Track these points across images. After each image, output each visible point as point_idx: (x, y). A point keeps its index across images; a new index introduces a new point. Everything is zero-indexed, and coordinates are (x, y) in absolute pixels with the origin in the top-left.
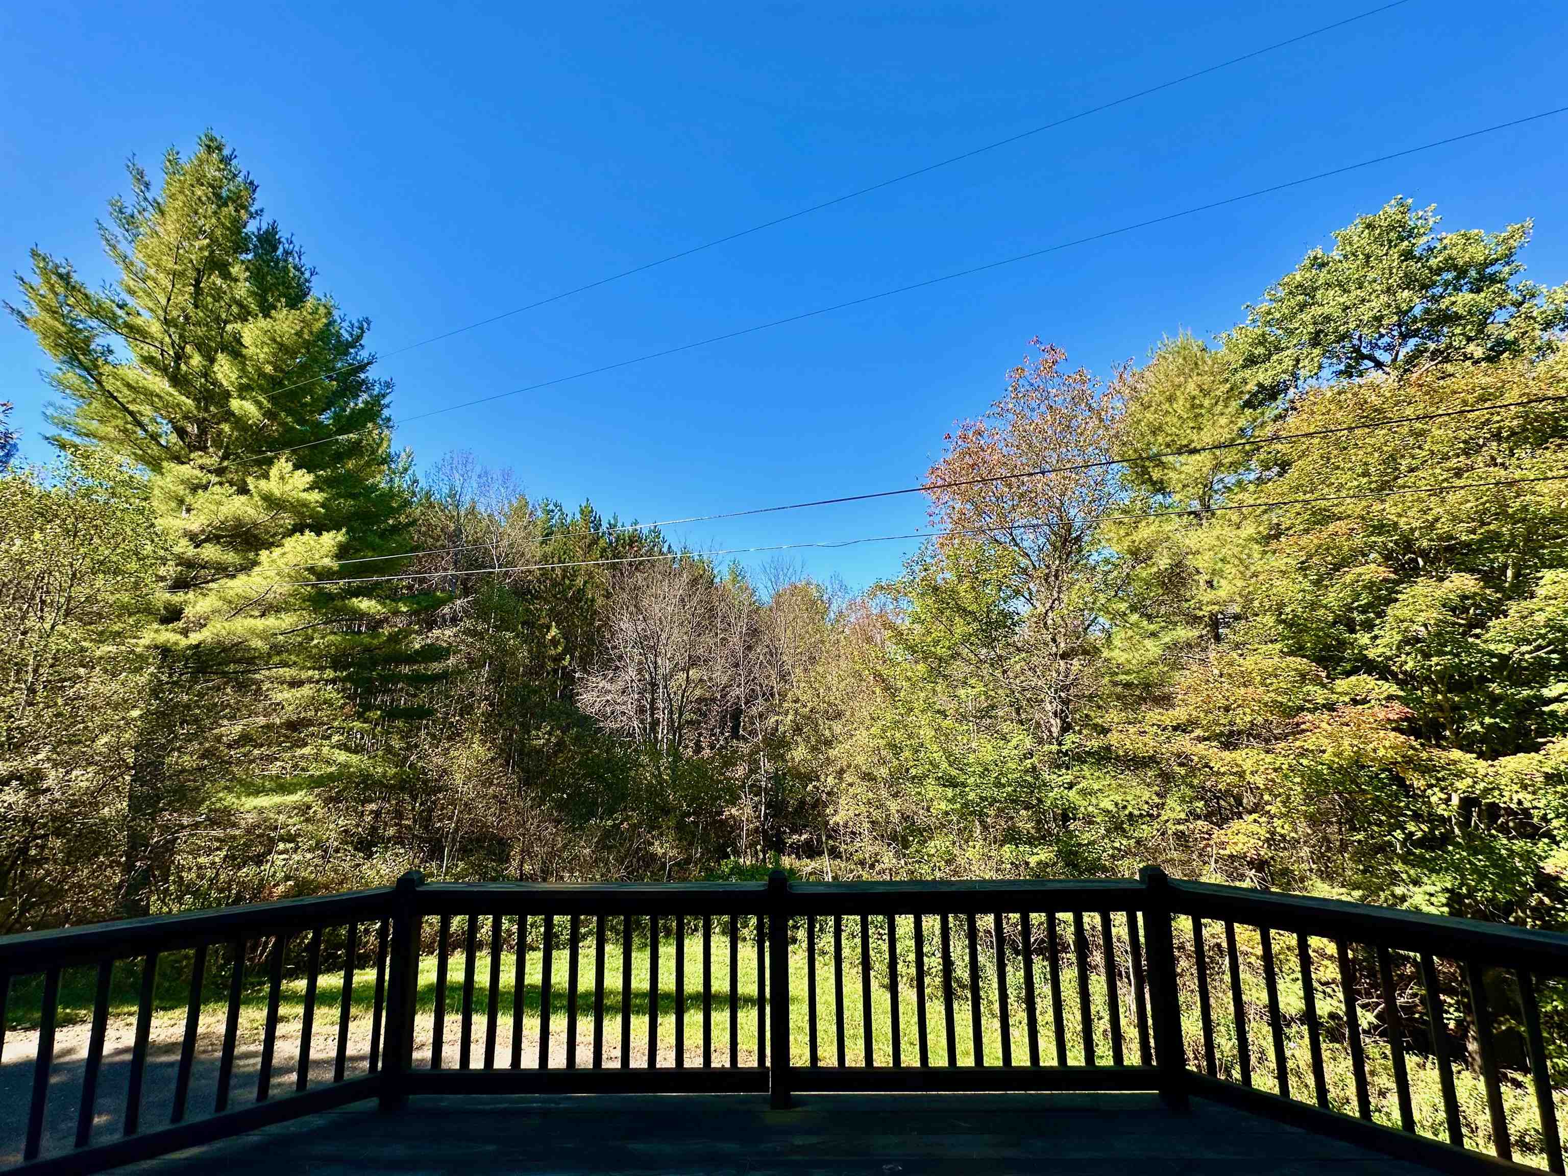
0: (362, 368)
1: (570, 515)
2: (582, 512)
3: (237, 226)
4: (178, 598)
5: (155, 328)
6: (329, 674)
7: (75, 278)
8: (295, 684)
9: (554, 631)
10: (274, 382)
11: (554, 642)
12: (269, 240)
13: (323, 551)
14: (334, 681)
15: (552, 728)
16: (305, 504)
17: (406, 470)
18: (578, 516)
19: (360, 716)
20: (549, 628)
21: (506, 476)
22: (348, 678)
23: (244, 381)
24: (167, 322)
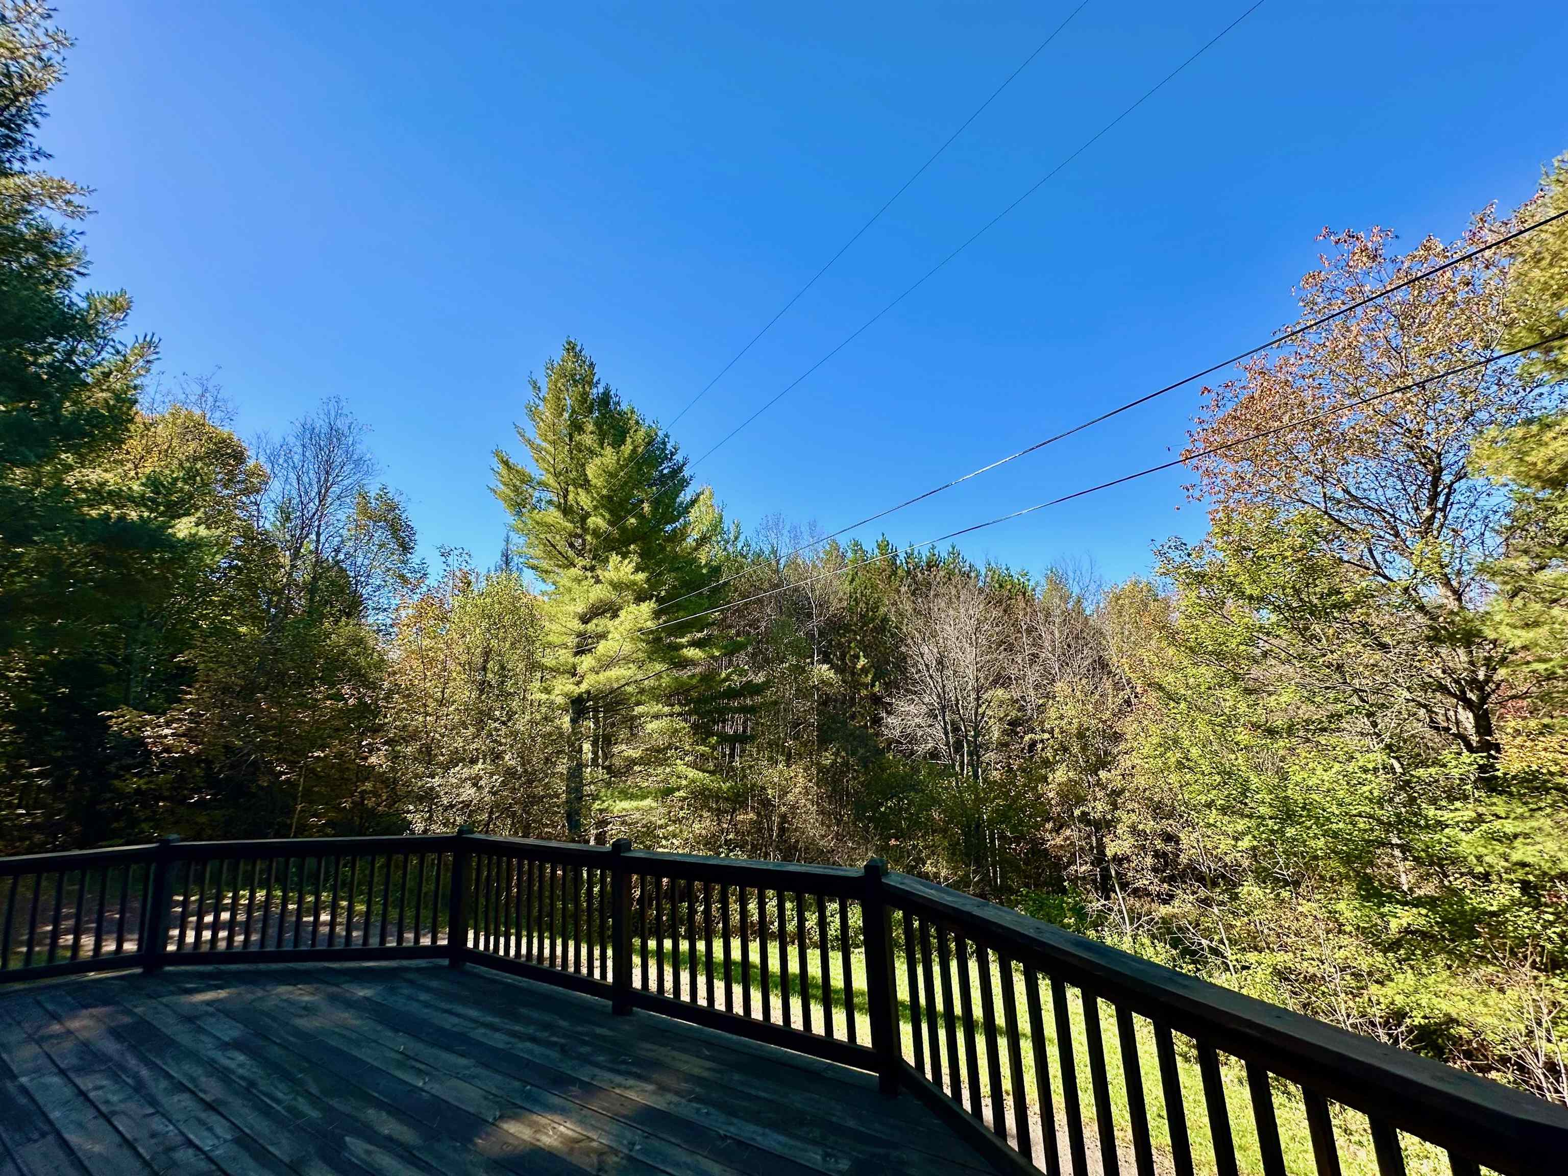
0: (681, 469)
1: (870, 552)
2: (879, 546)
3: (584, 396)
4: (577, 660)
5: (551, 481)
6: (677, 709)
7: (511, 461)
8: (656, 717)
9: (862, 662)
10: (609, 498)
11: (864, 670)
12: (605, 400)
13: (645, 616)
14: (680, 714)
15: (838, 750)
16: (634, 583)
17: (736, 538)
18: (876, 551)
19: (704, 742)
20: (858, 657)
21: (812, 525)
22: (690, 713)
23: (595, 503)
24: (556, 475)
